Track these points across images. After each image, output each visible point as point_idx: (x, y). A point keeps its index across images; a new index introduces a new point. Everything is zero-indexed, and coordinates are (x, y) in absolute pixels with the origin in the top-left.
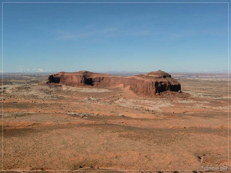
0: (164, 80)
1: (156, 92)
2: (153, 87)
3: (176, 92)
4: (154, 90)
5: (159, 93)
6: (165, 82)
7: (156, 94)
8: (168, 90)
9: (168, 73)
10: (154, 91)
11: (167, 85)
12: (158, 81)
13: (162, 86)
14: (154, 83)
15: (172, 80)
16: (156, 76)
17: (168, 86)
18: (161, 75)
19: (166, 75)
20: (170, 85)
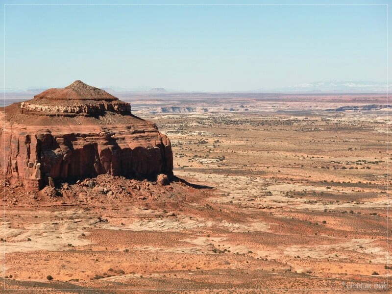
0: (86, 127)
1: (42, 184)
2: (31, 161)
3: (146, 183)
4: (35, 175)
5: (58, 185)
6: (89, 135)
7: (43, 191)
8: (102, 171)
9: (116, 96)
10: (33, 177)
11: (100, 148)
12: (53, 134)
13: (73, 153)
14: (34, 142)
15: (129, 128)
16: (54, 110)
17: (102, 151)
18: (76, 106)
19: (106, 104)
20: (116, 147)
